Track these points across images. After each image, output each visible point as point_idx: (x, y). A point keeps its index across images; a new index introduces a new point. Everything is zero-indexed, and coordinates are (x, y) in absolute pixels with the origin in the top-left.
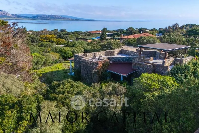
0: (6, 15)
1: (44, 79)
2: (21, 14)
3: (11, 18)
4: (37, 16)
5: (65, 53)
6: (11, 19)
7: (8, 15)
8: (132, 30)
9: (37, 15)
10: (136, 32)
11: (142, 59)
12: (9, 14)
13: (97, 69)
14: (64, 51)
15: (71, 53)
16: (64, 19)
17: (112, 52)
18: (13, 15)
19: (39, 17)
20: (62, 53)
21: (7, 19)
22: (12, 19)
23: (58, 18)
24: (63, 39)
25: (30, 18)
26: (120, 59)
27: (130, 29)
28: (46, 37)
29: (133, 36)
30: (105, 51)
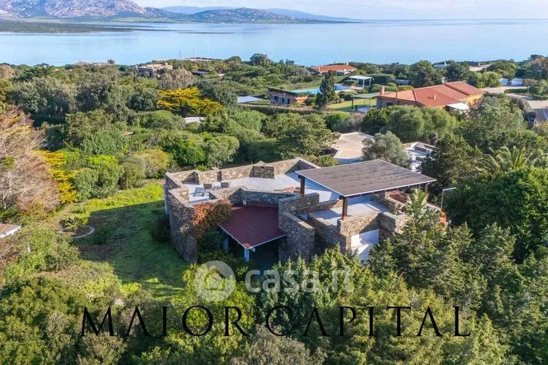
0: (133, 9)
1: (93, 231)
2: (169, 8)
3: (142, 19)
4: (206, 12)
5: (185, 151)
6: (144, 22)
7: (136, 10)
8: (425, 68)
9: (208, 8)
10: (436, 76)
11: (309, 203)
12: (139, 8)
13: (191, 224)
14: (183, 146)
15: (202, 154)
16: (276, 18)
17: (268, 168)
18: (148, 9)
19: (212, 16)
20: (180, 152)
21: (134, 22)
22: (145, 20)
23: (261, 17)
24: (215, 99)
25: (191, 16)
26: (264, 196)
27: (420, 65)
28: (173, 96)
29: (414, 93)
30: (251, 166)
